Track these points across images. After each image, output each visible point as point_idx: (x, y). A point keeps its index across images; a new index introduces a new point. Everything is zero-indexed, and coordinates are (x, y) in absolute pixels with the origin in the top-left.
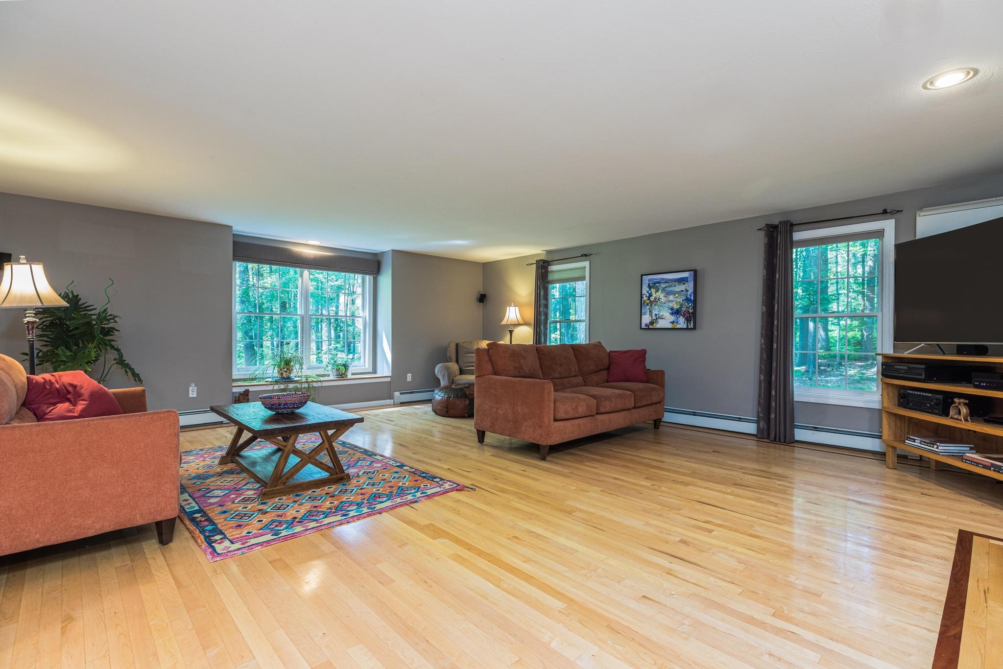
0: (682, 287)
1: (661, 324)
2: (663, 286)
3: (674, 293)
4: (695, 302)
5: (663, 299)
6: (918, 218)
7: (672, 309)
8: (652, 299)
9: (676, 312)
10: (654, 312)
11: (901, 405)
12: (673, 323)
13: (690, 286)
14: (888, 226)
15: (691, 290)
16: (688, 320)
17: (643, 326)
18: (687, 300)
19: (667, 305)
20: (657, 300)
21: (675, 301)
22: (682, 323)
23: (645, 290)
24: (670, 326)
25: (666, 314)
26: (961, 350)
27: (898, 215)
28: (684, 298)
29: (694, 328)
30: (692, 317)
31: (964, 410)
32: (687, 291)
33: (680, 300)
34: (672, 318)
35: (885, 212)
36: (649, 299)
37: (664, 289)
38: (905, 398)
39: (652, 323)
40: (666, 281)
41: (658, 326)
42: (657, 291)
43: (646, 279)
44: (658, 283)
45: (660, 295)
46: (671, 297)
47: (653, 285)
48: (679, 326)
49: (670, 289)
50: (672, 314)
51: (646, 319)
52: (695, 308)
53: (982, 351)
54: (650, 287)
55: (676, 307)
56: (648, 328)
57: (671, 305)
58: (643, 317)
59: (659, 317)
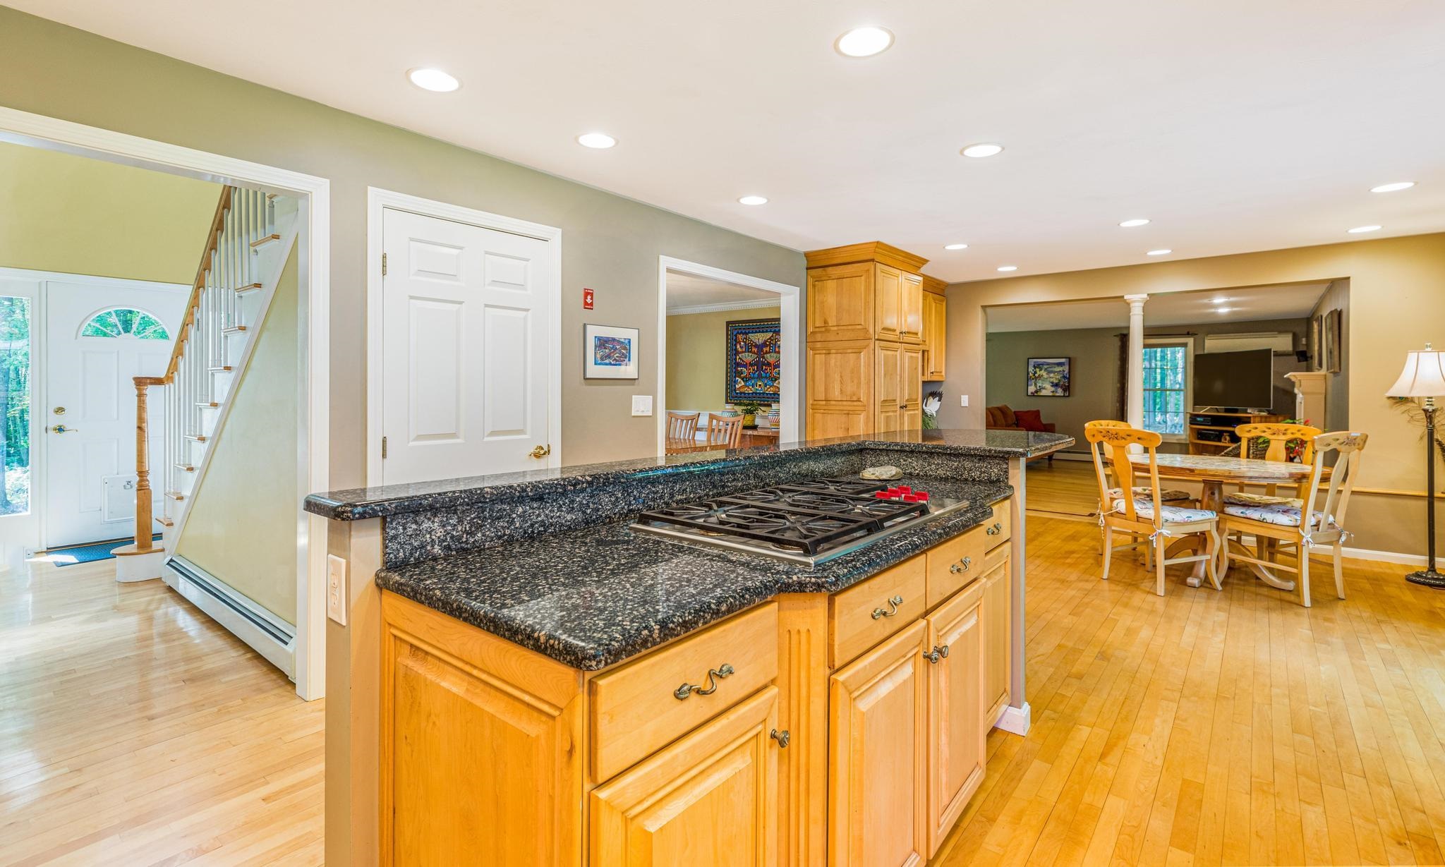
0: (1060, 369)
1: (1044, 393)
2: (1046, 367)
3: (1054, 372)
4: (1069, 379)
5: (1045, 375)
6: (1206, 341)
7: (1052, 383)
8: (1037, 375)
9: (1056, 385)
10: (1038, 385)
11: (1199, 439)
12: (1053, 392)
13: (1066, 368)
14: (1190, 341)
15: (1067, 371)
16: (1064, 390)
17: (1029, 394)
18: (1064, 377)
19: (1048, 379)
20: (1040, 376)
21: (1055, 378)
22: (1060, 392)
23: (1031, 369)
24: (1051, 394)
25: (1048, 386)
26: (1227, 411)
27: (1195, 336)
28: (1062, 375)
29: (1069, 396)
30: (1067, 389)
31: (1228, 438)
32: (1064, 371)
33: (1058, 377)
34: (1053, 389)
35: (1188, 334)
36: (1034, 375)
37: (1046, 369)
38: (1201, 435)
39: (1036, 392)
40: (1048, 364)
41: (1042, 394)
42: (1041, 370)
43: (1032, 362)
44: (1042, 365)
45: (1043, 373)
46: (1052, 375)
47: (1037, 366)
48: (1057, 394)
49: (1051, 369)
50: (1052, 386)
51: (1032, 389)
52: (1069, 383)
53: (1236, 411)
54: (1035, 367)
55: (1055, 381)
56: (1033, 395)
57: (1052, 380)
58: (1029, 387)
59: (1042, 388)
